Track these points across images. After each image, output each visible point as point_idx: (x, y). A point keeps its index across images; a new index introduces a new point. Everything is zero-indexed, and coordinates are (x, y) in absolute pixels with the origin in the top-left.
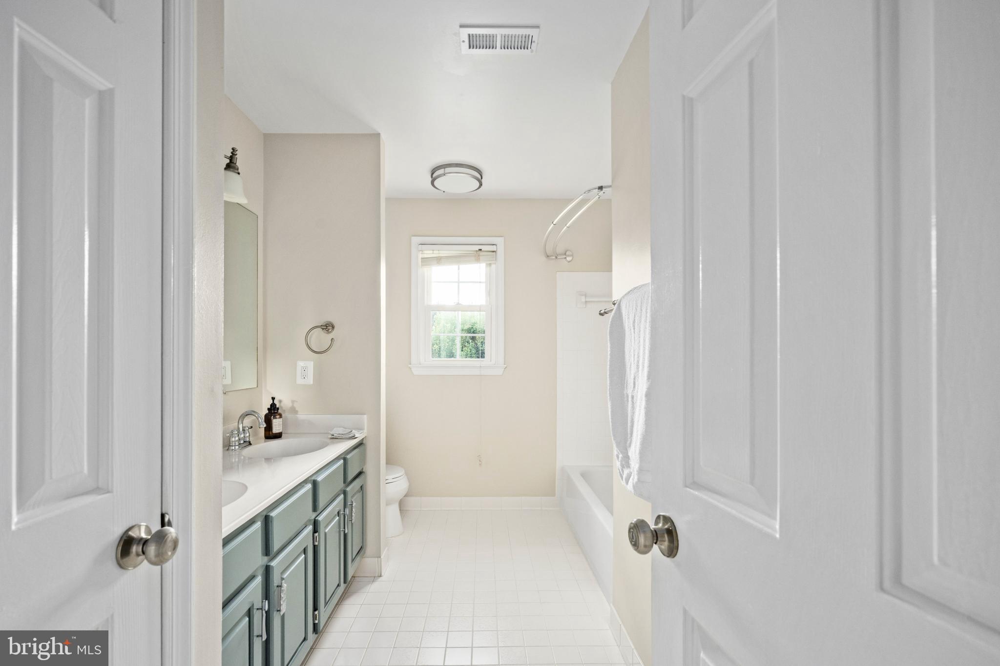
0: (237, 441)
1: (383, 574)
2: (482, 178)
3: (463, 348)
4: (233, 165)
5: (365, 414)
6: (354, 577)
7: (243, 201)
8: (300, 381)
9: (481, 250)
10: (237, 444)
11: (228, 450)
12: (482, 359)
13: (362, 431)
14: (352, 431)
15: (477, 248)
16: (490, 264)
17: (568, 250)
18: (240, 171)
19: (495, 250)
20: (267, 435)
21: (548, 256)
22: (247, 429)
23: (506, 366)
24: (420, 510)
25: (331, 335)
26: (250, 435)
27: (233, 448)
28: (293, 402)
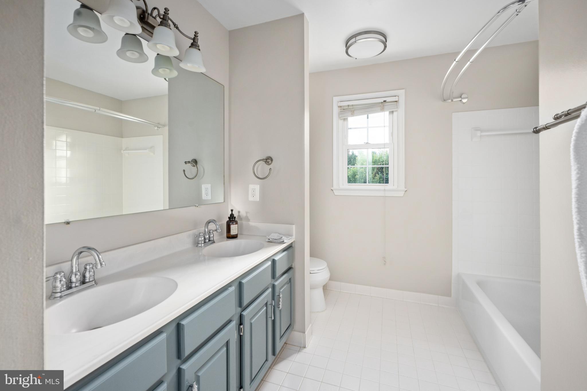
0: (203, 240)
1: (306, 346)
2: (386, 42)
3: (374, 177)
4: (195, 43)
5: (294, 224)
6: (286, 344)
7: (203, 70)
8: (251, 199)
9: (385, 101)
10: (203, 243)
11: (197, 246)
12: (386, 184)
13: (291, 238)
14: (282, 237)
15: (382, 100)
16: (393, 112)
17: (462, 94)
18: (200, 48)
19: (397, 100)
20: (228, 236)
21: (444, 100)
22: (212, 231)
23: (406, 189)
24: (340, 292)
25: (271, 166)
26: (213, 236)
27: (200, 245)
28: (247, 213)
